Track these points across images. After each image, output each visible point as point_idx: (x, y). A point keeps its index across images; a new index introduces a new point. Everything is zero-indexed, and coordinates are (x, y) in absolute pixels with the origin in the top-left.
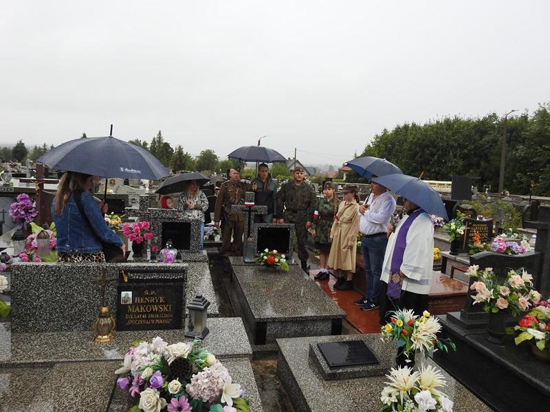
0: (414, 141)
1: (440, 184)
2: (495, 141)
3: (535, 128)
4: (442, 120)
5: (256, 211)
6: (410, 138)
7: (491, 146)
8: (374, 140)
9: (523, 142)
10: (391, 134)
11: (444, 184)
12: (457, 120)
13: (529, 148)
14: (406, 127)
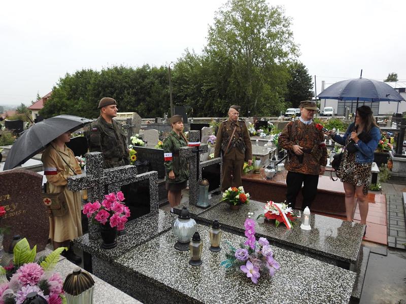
0: (96, 82)
2: (153, 83)
4: (111, 67)
7: (151, 86)
10: (73, 78)
14: (84, 72)
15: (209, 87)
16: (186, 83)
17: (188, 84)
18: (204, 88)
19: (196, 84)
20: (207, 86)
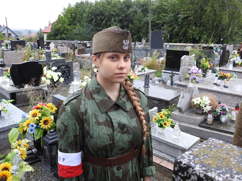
0: (90, 11)
8: (63, 11)
10: (74, 8)
14: (82, 3)
15: (186, 15)
16: (165, 11)
17: (167, 13)
18: (181, 16)
19: (173, 13)
20: (184, 14)
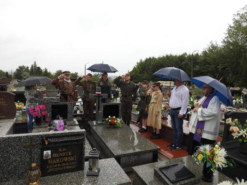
0: (154, 64)
1: (166, 83)
2: (187, 64)
3: (202, 58)
4: (165, 56)
5: (102, 97)
6: (152, 63)
7: (185, 66)
8: (136, 65)
9: (198, 64)
10: (144, 62)
11: (167, 83)
12: (171, 56)
13: (200, 67)
14: (150, 58)
15: (224, 66)
17: (209, 65)
18: (220, 67)
19: (214, 65)
